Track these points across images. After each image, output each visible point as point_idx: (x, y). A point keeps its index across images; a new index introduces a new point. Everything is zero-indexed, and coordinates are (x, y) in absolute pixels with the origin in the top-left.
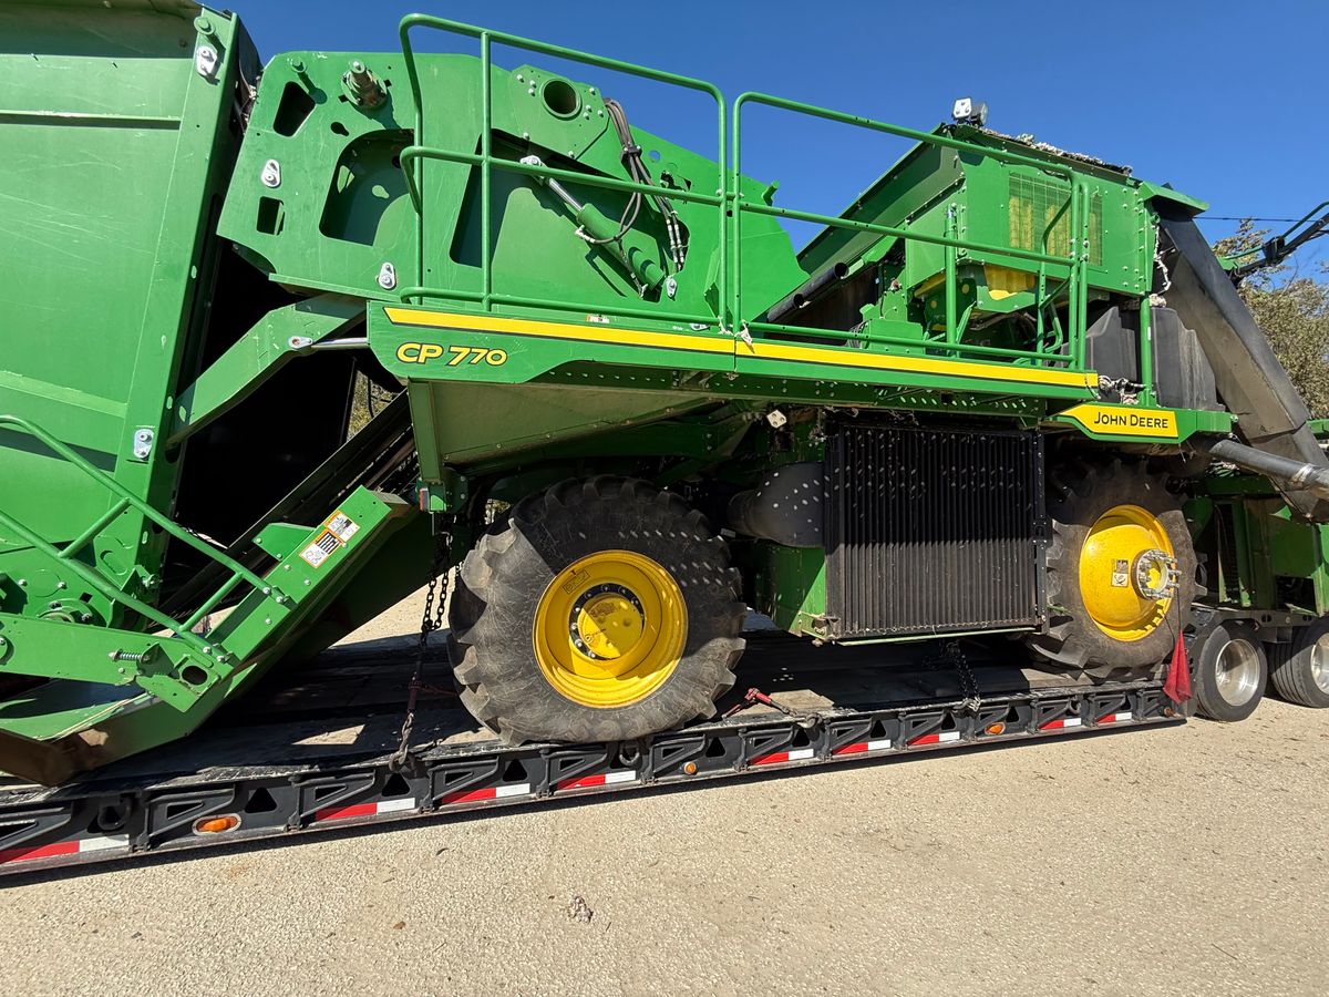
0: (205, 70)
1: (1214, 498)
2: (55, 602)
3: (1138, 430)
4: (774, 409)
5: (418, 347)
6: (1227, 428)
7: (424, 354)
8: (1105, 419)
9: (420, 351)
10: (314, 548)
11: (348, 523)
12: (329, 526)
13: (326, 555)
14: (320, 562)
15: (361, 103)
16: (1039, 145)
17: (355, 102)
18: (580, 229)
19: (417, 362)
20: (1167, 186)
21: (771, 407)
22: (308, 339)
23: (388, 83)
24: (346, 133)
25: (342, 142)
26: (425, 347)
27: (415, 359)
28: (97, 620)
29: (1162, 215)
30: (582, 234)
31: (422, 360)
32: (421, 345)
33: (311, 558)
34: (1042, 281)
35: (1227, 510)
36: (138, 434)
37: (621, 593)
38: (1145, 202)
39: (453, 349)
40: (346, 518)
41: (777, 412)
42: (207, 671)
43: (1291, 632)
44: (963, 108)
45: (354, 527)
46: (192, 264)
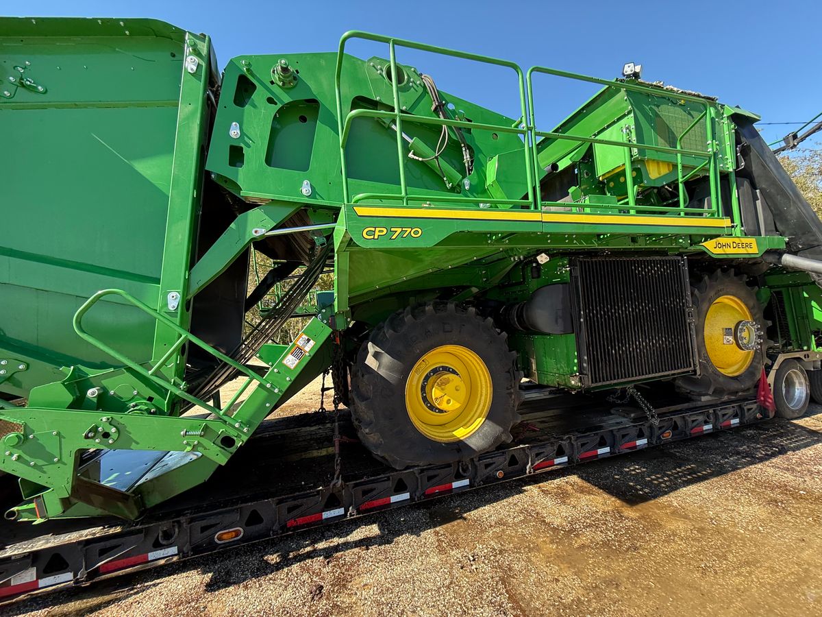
0: (192, 69)
1: (770, 287)
2: (134, 403)
3: (736, 251)
4: (541, 253)
5: (373, 229)
6: (783, 246)
7: (377, 234)
8: (719, 246)
9: (375, 232)
10: (290, 357)
11: (308, 340)
12: (298, 343)
13: (298, 361)
14: (294, 365)
15: (284, 84)
16: (668, 87)
17: (281, 84)
18: (411, 153)
19: (374, 238)
20: (738, 107)
21: (539, 252)
22: (263, 230)
23: (297, 72)
24: (276, 104)
25: (274, 109)
26: (378, 229)
27: (372, 237)
28: (159, 412)
29: (736, 123)
30: (413, 156)
31: (376, 237)
32: (375, 228)
33: (289, 363)
34: (680, 167)
35: (779, 294)
36: (170, 296)
37: (449, 371)
38: (727, 117)
39: (392, 229)
40: (307, 338)
41: (543, 254)
42: (235, 438)
43: (820, 363)
44: (629, 69)
45: (312, 343)
46: (194, 188)
